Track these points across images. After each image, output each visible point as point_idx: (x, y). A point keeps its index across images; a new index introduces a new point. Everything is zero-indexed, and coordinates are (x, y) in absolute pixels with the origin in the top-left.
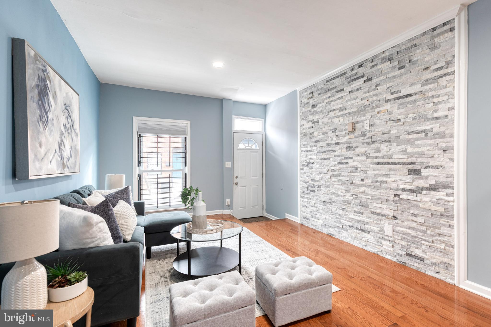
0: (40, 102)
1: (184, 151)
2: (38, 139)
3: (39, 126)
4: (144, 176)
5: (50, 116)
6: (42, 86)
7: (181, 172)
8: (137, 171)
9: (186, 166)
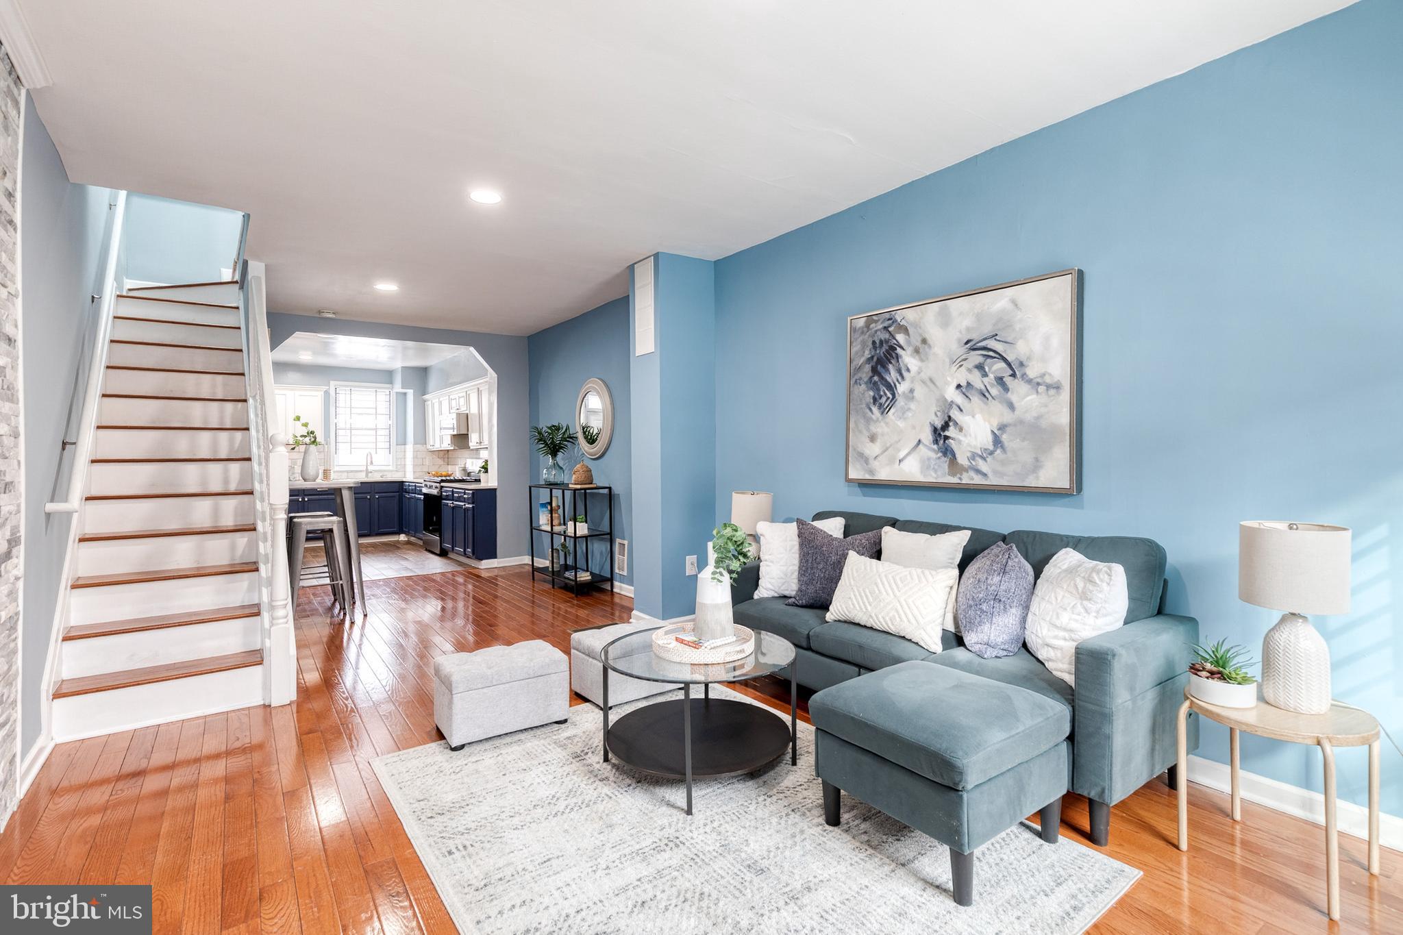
0: (876, 378)
2: (868, 430)
3: (871, 414)
5: (902, 388)
6: (881, 353)
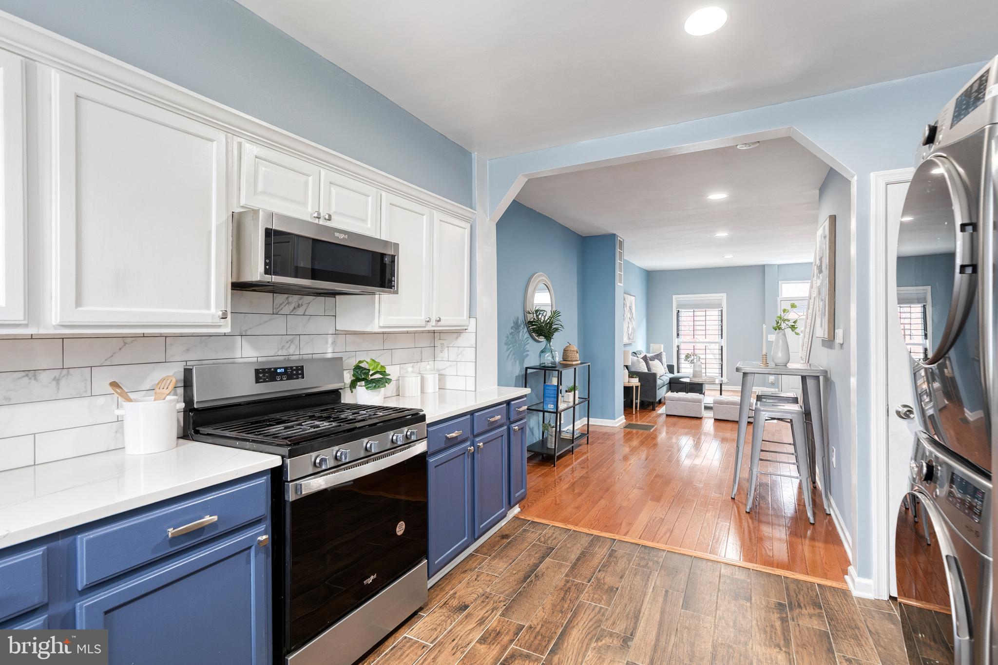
1: (720, 323)
4: (682, 347)
7: (718, 345)
8: (676, 342)
9: (722, 338)
